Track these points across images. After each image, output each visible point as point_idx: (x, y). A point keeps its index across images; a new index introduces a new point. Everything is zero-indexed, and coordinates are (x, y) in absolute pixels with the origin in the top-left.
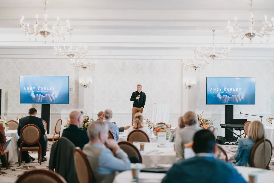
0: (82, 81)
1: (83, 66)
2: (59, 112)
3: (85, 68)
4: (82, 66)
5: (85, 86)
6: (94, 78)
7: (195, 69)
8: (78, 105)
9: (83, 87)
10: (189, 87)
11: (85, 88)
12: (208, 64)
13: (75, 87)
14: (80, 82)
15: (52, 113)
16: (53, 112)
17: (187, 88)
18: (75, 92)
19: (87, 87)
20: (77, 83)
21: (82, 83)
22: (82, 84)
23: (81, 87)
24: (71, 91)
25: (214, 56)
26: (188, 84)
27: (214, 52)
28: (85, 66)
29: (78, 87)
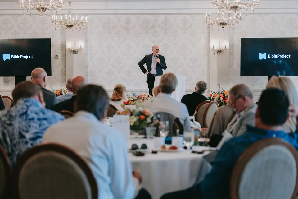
0: (69, 45)
1: (68, 25)
3: (70, 26)
4: (66, 24)
5: (75, 52)
6: (86, 42)
7: (223, 27)
9: (72, 54)
10: (219, 52)
11: (75, 55)
12: (241, 19)
13: (62, 53)
14: (67, 46)
17: (216, 53)
18: (62, 60)
19: (78, 54)
20: (63, 46)
21: (70, 47)
22: (71, 49)
23: (69, 53)
24: (55, 59)
25: (236, 8)
26: (217, 47)
27: (236, 3)
28: (71, 24)
29: (65, 53)
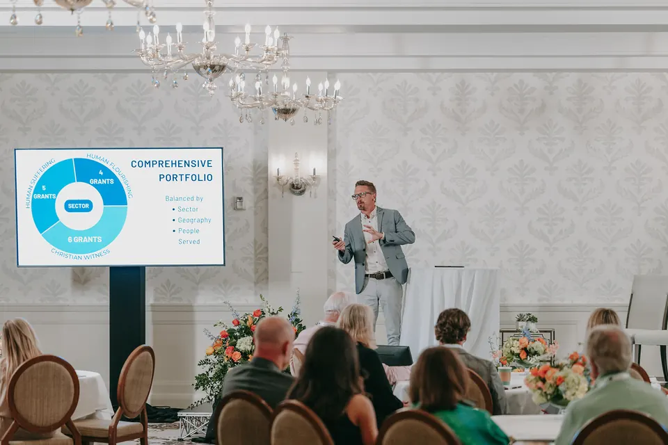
0: (280, 165)
1: (282, 107)
2: (185, 302)
3: (286, 112)
4: (274, 106)
5: (293, 186)
6: (332, 156)
8: (266, 271)
9: (287, 195)
11: (297, 198)
13: (255, 191)
14: (273, 171)
15: (157, 303)
16: (163, 302)
18: (256, 213)
19: (307, 193)
20: (261, 171)
21: (281, 174)
22: (284, 180)
23: (278, 193)
24: (237, 208)
28: (292, 106)
29: (266, 191)
